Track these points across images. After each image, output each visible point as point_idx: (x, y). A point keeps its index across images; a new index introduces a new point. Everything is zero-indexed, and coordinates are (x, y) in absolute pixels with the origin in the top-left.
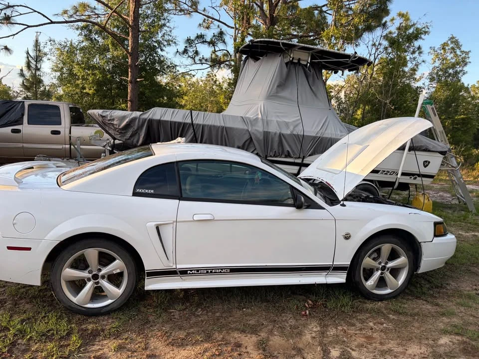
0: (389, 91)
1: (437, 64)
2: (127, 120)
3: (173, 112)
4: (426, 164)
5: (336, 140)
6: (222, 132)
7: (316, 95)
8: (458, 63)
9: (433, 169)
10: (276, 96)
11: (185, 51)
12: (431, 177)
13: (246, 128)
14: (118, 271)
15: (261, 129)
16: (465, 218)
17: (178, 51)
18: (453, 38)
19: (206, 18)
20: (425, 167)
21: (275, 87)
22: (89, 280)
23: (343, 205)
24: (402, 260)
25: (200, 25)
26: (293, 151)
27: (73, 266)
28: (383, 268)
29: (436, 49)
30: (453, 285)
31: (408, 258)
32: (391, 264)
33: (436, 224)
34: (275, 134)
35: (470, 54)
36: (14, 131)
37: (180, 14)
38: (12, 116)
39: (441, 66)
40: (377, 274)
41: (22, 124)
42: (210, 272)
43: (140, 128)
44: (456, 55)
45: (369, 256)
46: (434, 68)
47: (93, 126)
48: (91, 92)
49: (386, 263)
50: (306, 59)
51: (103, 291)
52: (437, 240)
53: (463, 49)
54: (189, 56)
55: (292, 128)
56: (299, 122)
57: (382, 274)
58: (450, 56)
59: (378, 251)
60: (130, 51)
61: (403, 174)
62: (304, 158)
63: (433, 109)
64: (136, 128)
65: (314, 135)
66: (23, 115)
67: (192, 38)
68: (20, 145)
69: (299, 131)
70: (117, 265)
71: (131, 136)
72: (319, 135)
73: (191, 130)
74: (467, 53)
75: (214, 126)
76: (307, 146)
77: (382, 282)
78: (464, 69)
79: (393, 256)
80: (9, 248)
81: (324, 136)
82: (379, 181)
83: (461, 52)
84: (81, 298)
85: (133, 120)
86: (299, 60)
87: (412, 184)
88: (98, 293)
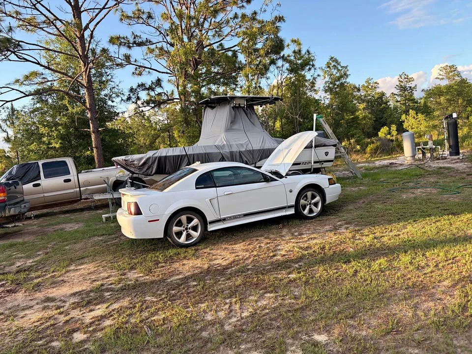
0: (297, 107)
1: (327, 79)
2: (144, 160)
3: (173, 150)
4: (327, 154)
5: (273, 150)
6: (205, 156)
7: (253, 124)
8: (341, 77)
9: (331, 156)
10: (231, 129)
11: (129, 99)
12: (332, 161)
13: (218, 151)
14: (196, 224)
15: (228, 151)
16: (355, 182)
17: (122, 100)
18: (332, 58)
19: (138, 67)
20: (326, 156)
21: (229, 124)
22: (184, 231)
23: (286, 178)
24: (318, 198)
25: (133, 73)
26: (249, 160)
27: (176, 225)
28: (310, 204)
29: (323, 68)
30: (345, 208)
31: (320, 197)
32: (313, 201)
33: (329, 179)
34: (237, 152)
35: (348, 68)
36: (35, 186)
37: (117, 67)
38: (32, 174)
39: (330, 80)
40: (308, 207)
41: (40, 179)
42: (235, 218)
43: (153, 163)
44: (339, 70)
45: (303, 199)
46: (326, 83)
47: (91, 171)
48: (57, 146)
49: (311, 201)
50: (243, 103)
51: (191, 236)
52: (331, 186)
53: (342, 65)
54: (133, 102)
55: (245, 146)
56: (247, 143)
57: (310, 206)
58: (334, 72)
59: (306, 196)
60: (88, 107)
61: (315, 162)
62: (256, 163)
63: (323, 120)
64: (150, 164)
65: (259, 148)
66: (39, 172)
67: (134, 87)
68: (42, 195)
69: (250, 148)
70: (195, 221)
71: (147, 169)
72: (262, 148)
73: (186, 158)
74: (346, 67)
75: (200, 154)
76: (256, 156)
77: (311, 211)
78: (347, 81)
79: (313, 197)
80: (149, 221)
81: (265, 148)
82: (302, 170)
83: (342, 67)
84: (182, 240)
85: (148, 159)
86: (239, 104)
87: (322, 168)
88: (189, 236)
